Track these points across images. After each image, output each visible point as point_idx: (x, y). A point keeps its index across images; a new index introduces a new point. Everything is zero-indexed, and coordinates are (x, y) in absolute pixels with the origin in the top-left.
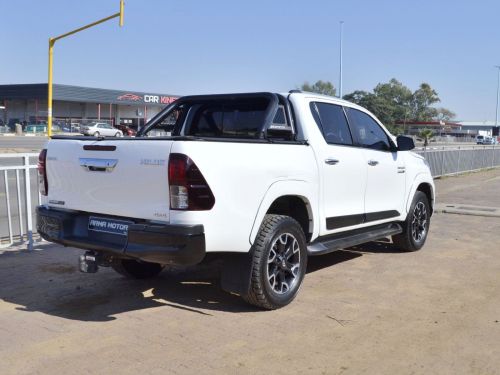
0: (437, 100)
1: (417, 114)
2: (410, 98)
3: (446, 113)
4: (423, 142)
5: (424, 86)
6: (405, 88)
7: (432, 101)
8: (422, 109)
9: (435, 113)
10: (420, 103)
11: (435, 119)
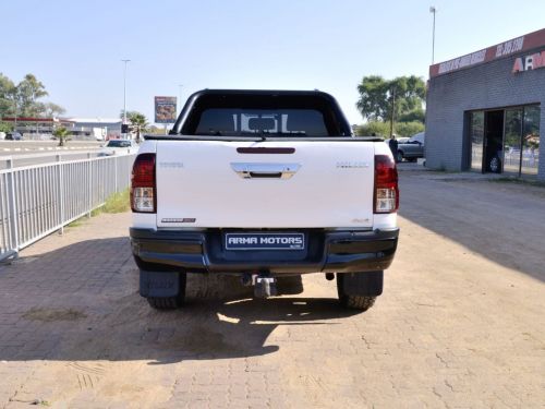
0: (44, 93)
1: (23, 110)
2: (14, 90)
3: (55, 108)
4: (58, 141)
5: (29, 77)
6: (6, 78)
7: (38, 94)
8: (28, 103)
9: (42, 108)
10: (24, 97)
11: (43, 115)
